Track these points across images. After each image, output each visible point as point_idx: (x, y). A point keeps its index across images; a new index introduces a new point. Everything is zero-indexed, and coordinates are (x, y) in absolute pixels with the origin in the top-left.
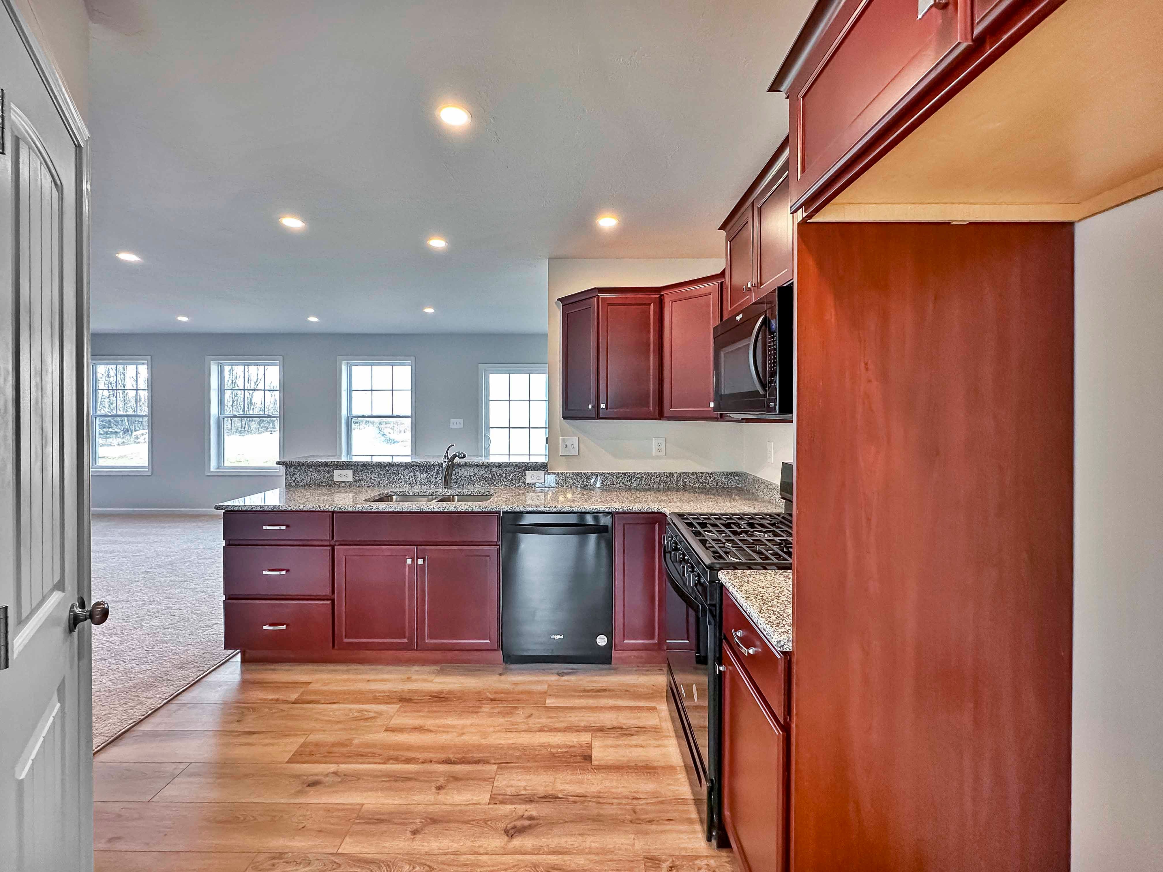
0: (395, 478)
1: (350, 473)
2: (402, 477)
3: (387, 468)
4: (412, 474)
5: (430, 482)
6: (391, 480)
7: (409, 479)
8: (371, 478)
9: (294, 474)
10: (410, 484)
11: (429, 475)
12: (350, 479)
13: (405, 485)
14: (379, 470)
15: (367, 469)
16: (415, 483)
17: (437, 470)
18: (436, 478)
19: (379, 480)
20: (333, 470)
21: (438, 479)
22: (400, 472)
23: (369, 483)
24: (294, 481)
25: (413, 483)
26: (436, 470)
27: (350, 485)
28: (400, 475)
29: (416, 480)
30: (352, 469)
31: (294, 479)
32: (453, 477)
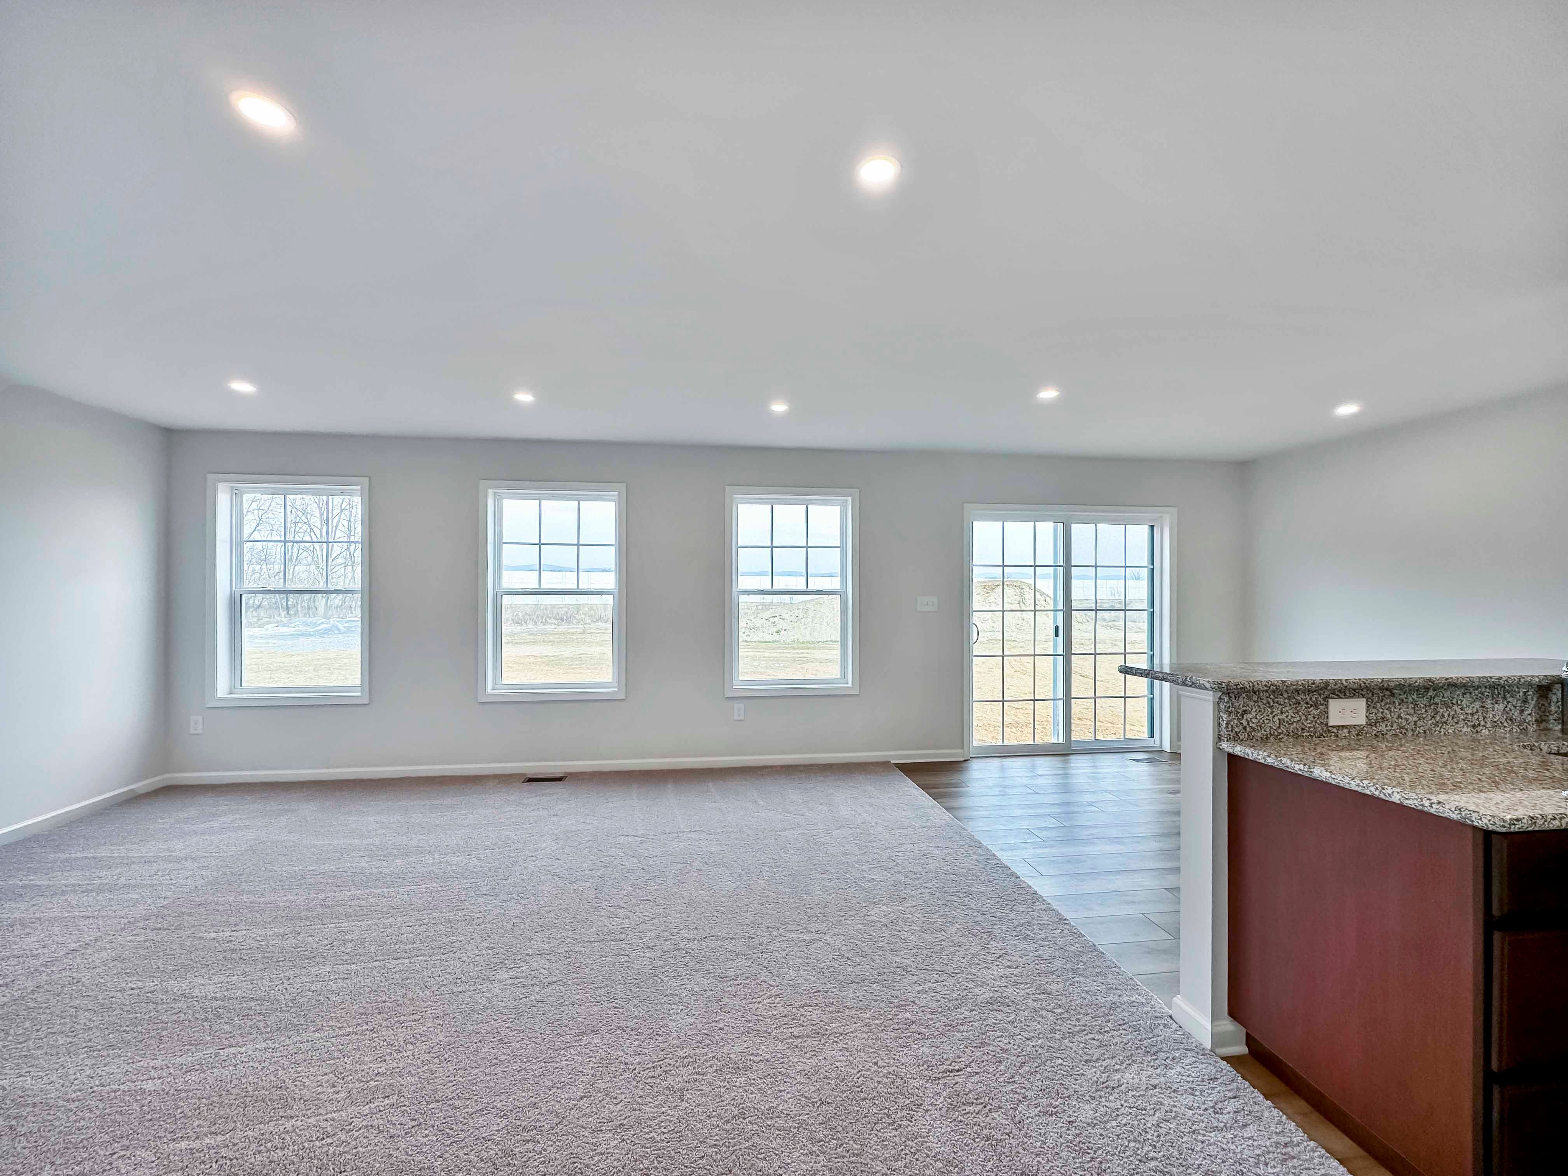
0: (1446, 715)
1: (1360, 704)
2: (1458, 710)
3: (1431, 693)
4: (1477, 705)
5: (1511, 720)
6: (1438, 718)
7: (1472, 714)
8: (1399, 717)
9: (1245, 712)
10: (1474, 726)
11: (1509, 706)
12: (1360, 719)
13: (1465, 729)
14: (1415, 697)
15: (1393, 695)
16: (1482, 723)
17: (1525, 693)
18: (1522, 711)
19: (1415, 719)
20: (1326, 699)
21: (1526, 713)
22: (1455, 701)
23: (1395, 725)
24: (1245, 728)
25: (1479, 725)
26: (1521, 694)
27: (1359, 731)
28: (1455, 707)
29: (1484, 718)
30: (1363, 696)
31: (1245, 724)
32: (1553, 708)
